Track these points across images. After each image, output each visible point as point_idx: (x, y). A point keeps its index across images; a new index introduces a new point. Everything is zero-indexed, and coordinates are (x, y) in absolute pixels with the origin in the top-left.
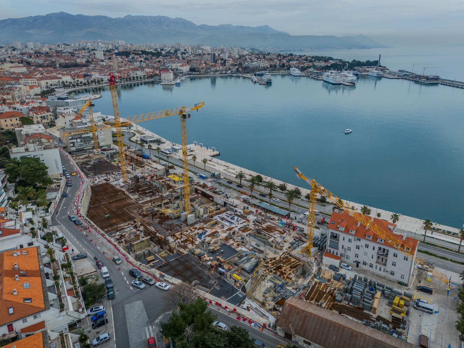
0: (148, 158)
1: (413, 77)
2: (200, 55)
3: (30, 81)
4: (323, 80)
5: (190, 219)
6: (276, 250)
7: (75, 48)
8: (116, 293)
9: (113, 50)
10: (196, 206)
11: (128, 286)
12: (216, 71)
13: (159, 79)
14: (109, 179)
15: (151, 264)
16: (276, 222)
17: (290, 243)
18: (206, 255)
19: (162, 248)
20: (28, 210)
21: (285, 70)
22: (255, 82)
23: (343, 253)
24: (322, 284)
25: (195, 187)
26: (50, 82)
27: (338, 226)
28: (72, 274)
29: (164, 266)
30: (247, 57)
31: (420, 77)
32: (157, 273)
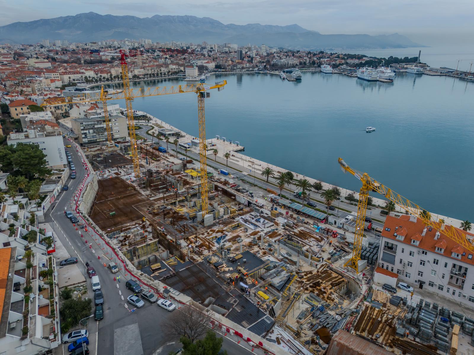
0: (165, 152)
1: (457, 74)
2: (226, 52)
3: (52, 75)
4: (357, 77)
5: (208, 219)
6: (313, 261)
7: (101, 46)
8: (106, 312)
9: (139, 48)
10: (216, 205)
11: (122, 303)
12: (243, 68)
13: (184, 76)
14: (120, 172)
15: (156, 273)
16: (311, 226)
17: (330, 253)
18: (224, 265)
19: (171, 253)
20: (15, 203)
21: (316, 67)
22: (284, 79)
23: (401, 269)
24: (375, 310)
25: (216, 183)
26: (73, 77)
27: (395, 234)
28: (51, 284)
29: (172, 276)
30: (275, 55)
31: (466, 74)
32: (161, 287)
